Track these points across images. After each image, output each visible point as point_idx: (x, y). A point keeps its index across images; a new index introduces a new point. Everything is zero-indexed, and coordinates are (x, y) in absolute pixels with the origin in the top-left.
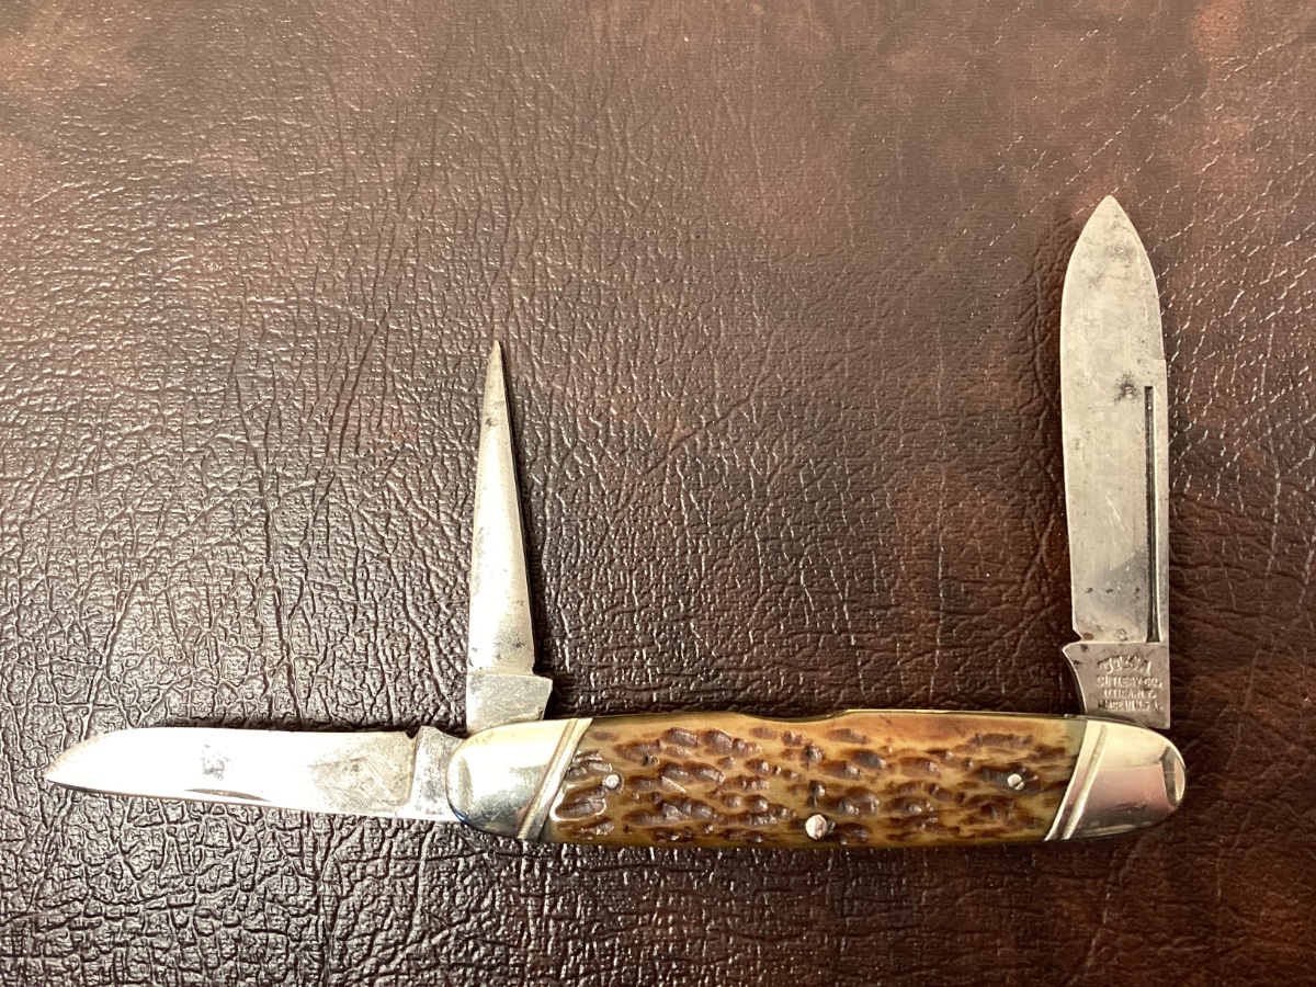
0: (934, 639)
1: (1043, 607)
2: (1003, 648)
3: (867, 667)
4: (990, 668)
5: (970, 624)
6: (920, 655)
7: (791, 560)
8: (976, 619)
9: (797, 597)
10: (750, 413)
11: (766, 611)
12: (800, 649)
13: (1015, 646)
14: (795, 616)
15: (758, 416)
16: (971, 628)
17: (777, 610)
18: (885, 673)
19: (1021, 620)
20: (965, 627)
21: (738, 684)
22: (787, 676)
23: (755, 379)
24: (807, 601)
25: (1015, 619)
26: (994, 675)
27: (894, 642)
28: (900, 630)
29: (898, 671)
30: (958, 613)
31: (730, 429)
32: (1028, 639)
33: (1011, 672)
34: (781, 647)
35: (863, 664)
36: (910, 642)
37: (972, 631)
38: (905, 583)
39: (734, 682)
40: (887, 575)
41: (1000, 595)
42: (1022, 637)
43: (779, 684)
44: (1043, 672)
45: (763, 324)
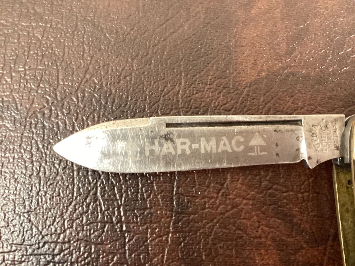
0: (169, 227)
1: (227, 211)
2: (205, 234)
3: (131, 242)
4: (198, 244)
5: (189, 220)
6: (161, 236)
7: (93, 181)
8: (192, 217)
9: (95, 202)
10: (77, 98)
11: (76, 210)
12: (94, 232)
13: (211, 232)
14: (92, 213)
15: (82, 100)
16: (188, 222)
17: (83, 209)
18: (141, 247)
19: (215, 218)
20: (186, 221)
21: (56, 251)
22: (85, 248)
23: (82, 81)
24: (100, 204)
25: (212, 217)
26: (200, 248)
27: (147, 229)
28: (151, 222)
29: (148, 245)
30: (182, 213)
31: (65, 107)
32: (218, 228)
33: (208, 247)
34: (83, 230)
35: (129, 241)
36: (156, 229)
37: (189, 223)
38: (155, 196)
39: (54, 250)
40: (146, 191)
41: (205, 204)
42: (215, 227)
43: (80, 252)
44: (225, 247)
45: (89, 51)
